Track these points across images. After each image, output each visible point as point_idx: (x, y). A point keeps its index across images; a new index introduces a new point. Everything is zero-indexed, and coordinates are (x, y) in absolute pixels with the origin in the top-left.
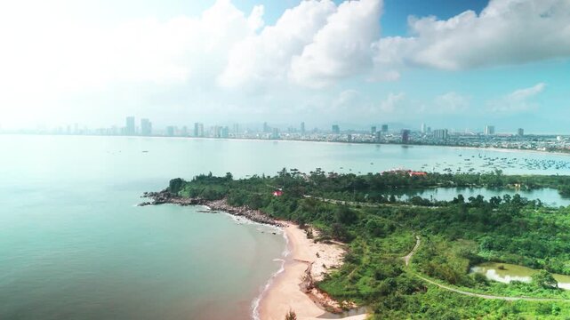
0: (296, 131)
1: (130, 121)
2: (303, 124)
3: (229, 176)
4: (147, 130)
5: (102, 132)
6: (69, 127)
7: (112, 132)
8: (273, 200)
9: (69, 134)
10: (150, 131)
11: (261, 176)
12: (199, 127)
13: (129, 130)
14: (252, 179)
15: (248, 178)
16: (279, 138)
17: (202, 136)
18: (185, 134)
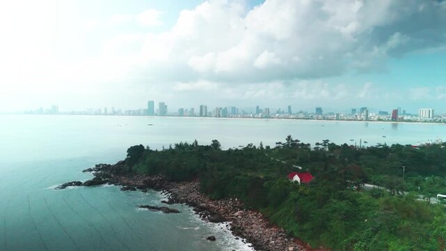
0: (283, 113)
1: (151, 104)
2: (290, 107)
3: (216, 144)
4: (163, 111)
5: (130, 113)
6: (106, 109)
7: (137, 113)
8: (293, 195)
9: (106, 114)
10: (165, 112)
11: (258, 146)
12: (204, 108)
13: (150, 112)
14: (246, 149)
15: (239, 148)
16: (270, 117)
17: (206, 116)
18: (192, 114)
